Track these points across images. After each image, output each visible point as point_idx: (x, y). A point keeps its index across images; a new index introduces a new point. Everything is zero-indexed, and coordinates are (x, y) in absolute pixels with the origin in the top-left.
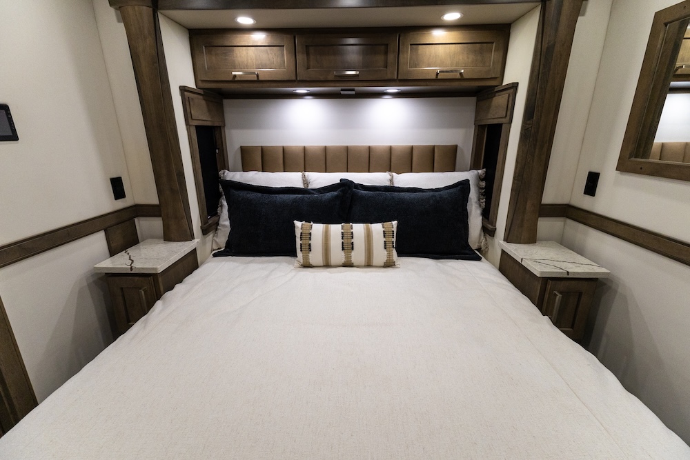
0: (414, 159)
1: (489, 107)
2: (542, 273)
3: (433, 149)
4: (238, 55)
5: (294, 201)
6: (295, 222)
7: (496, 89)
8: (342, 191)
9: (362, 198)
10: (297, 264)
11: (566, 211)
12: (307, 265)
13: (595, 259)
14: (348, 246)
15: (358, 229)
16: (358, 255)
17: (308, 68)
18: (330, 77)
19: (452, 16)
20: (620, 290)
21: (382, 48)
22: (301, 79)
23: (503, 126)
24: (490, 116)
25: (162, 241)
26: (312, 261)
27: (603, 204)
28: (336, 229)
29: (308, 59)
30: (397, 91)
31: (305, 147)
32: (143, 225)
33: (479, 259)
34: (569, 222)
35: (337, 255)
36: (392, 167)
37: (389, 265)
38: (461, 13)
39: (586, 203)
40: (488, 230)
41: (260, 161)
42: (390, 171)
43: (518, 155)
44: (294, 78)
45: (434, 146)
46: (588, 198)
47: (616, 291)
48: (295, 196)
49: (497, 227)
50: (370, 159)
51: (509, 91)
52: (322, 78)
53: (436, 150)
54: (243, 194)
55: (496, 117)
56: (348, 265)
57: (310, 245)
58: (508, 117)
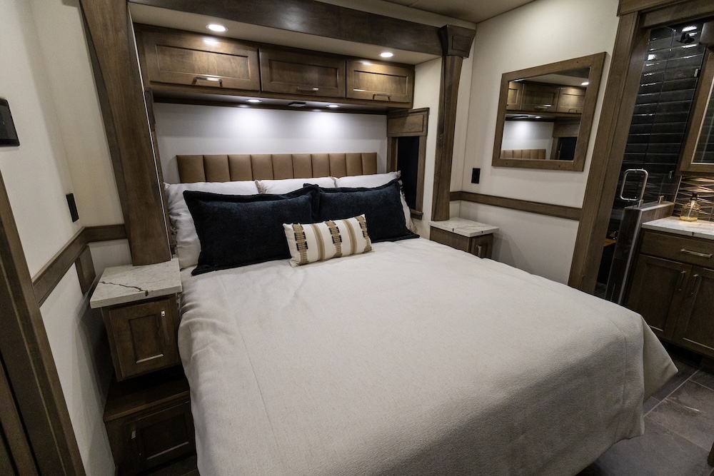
0: (348, 164)
1: (403, 124)
2: (471, 234)
3: (360, 155)
4: (198, 59)
5: (274, 206)
6: (284, 224)
7: (410, 111)
8: (312, 194)
9: (329, 199)
10: (293, 264)
11: (462, 196)
12: (304, 263)
13: (486, 222)
14: (337, 240)
15: (340, 223)
16: (346, 246)
17: (271, 81)
18: (292, 91)
19: (387, 55)
20: (503, 238)
21: (333, 70)
22: (266, 90)
23: (420, 138)
24: (405, 130)
25: (131, 267)
26: (309, 258)
27: (485, 187)
28: (323, 226)
29: (271, 73)
30: (337, 106)
31: (251, 156)
32: (98, 251)
33: (417, 237)
34: (463, 202)
35: (330, 249)
36: (332, 172)
37: (367, 250)
38: (393, 53)
39: (474, 188)
40: (417, 216)
41: (203, 171)
42: (330, 176)
43: (436, 158)
44: (259, 89)
45: (361, 154)
46: (475, 185)
47: (502, 239)
48: (271, 202)
49: (423, 211)
50: (313, 165)
51: (423, 113)
52: (285, 91)
53: (363, 157)
54: (216, 204)
55: (413, 130)
56: (338, 256)
57: (306, 243)
58: (425, 132)
